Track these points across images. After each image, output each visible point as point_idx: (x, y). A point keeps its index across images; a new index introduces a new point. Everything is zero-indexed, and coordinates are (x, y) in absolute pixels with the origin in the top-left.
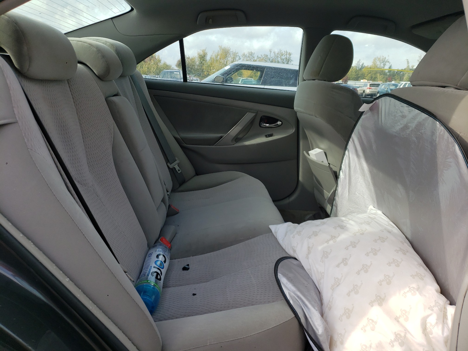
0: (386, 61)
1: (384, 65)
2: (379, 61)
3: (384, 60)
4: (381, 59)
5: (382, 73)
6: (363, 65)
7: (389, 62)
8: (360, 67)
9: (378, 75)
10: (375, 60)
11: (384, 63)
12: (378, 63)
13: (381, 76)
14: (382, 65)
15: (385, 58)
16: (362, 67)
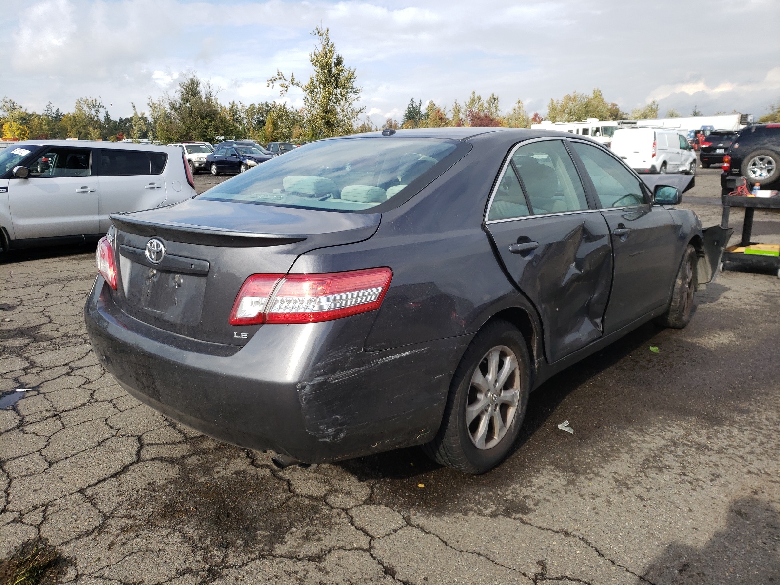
0: (98, 104)
1: (97, 111)
2: (86, 106)
3: (94, 104)
4: (90, 100)
5: (96, 124)
6: (58, 110)
7: (103, 107)
8: (54, 115)
9: (91, 129)
10: (78, 103)
11: (96, 109)
12: (85, 108)
13: (96, 130)
14: (93, 112)
15: (96, 100)
16: (57, 114)
